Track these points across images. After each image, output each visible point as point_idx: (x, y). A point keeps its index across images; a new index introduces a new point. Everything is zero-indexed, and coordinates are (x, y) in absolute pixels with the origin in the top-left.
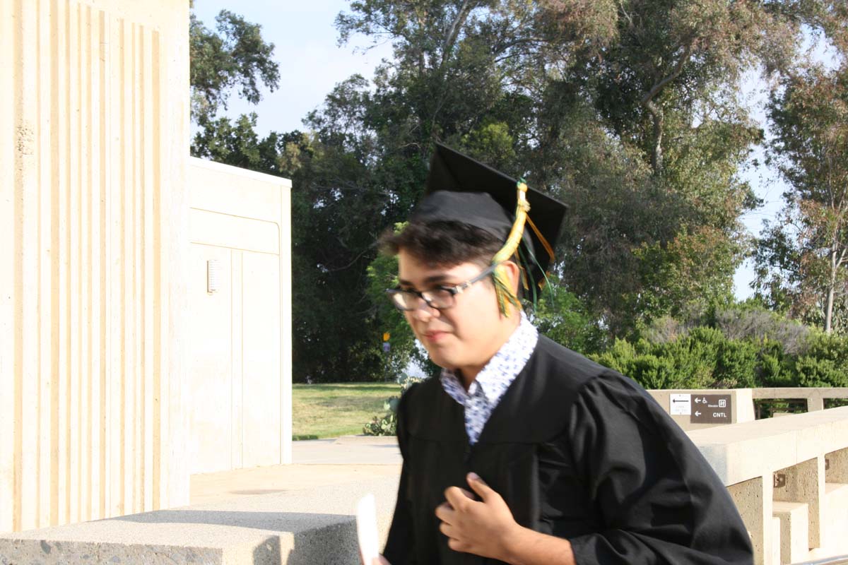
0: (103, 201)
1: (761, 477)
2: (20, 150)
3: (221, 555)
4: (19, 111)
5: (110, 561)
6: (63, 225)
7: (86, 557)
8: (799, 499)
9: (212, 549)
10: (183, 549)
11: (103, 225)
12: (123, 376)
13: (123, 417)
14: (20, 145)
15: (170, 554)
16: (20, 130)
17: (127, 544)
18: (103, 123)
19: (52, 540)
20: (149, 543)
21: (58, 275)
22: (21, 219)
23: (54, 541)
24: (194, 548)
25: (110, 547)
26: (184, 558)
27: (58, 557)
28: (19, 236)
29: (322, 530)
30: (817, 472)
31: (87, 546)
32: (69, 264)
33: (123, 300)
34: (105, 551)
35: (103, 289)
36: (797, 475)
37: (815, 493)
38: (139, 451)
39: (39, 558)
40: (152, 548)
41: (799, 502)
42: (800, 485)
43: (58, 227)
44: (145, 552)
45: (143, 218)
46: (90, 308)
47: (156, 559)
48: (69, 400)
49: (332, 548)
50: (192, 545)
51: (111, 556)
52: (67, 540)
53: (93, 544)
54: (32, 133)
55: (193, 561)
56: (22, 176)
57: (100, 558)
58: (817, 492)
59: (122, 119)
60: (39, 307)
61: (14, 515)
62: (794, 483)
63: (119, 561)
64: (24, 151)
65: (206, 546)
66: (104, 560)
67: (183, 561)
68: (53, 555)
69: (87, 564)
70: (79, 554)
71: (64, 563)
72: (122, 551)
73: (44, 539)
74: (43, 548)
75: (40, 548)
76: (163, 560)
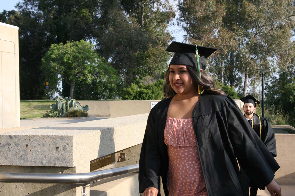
3: (73, 138)
7: (25, 140)
9: (69, 136)
10: (59, 136)
15: (55, 138)
17: (40, 135)
19: (13, 135)
20: (47, 135)
25: (33, 136)
27: (15, 140)
31: (25, 136)
34: (32, 138)
39: (8, 141)
40: (49, 136)
44: (46, 138)
47: (50, 140)
50: (62, 135)
51: (34, 140)
52: (18, 135)
53: (28, 136)
55: (63, 140)
57: (30, 140)
63: (37, 141)
65: (67, 135)
66: (31, 141)
67: (59, 140)
68: (13, 140)
69: (26, 142)
70: (23, 139)
71: (17, 142)
72: (38, 137)
73: (9, 134)
74: (10, 137)
75: (9, 137)
76: (52, 140)
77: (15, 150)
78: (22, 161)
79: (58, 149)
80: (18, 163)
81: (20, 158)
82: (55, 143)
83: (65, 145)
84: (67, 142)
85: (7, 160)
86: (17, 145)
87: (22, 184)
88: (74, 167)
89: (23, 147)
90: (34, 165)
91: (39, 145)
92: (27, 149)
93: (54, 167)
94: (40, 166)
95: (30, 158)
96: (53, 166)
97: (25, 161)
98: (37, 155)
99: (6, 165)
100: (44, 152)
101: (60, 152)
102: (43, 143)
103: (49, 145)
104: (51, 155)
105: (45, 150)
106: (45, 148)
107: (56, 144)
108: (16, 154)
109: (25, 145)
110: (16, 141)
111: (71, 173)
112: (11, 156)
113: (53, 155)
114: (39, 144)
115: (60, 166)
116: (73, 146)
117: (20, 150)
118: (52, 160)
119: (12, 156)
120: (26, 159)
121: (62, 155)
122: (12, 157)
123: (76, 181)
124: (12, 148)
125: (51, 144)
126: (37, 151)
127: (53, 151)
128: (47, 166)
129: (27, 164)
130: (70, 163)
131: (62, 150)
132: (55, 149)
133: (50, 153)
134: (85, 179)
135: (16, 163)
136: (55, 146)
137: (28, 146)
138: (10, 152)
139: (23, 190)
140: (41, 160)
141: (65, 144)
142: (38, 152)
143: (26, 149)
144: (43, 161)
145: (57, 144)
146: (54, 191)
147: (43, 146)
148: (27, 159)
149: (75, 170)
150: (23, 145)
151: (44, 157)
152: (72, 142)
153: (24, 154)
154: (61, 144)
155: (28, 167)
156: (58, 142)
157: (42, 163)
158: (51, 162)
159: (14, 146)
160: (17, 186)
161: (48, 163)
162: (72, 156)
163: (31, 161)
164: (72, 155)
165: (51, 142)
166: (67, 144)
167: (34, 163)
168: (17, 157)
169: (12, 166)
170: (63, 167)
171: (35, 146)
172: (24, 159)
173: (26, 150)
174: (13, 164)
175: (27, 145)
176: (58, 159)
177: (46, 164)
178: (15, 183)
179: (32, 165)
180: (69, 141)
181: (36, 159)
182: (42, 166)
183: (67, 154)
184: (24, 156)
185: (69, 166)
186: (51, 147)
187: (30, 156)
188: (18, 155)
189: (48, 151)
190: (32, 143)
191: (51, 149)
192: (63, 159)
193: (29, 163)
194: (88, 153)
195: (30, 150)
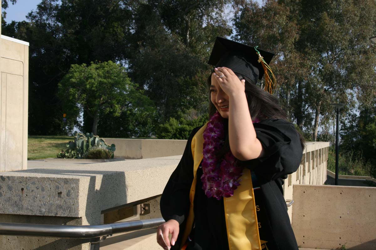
3: (79, 181)
5: (31, 184)
7: (21, 182)
9: (75, 179)
10: (62, 179)
15: (57, 181)
17: (38, 177)
19: (6, 176)
20: (48, 177)
24: (68, 179)
25: (31, 178)
26: (63, 183)
27: (8, 182)
29: (110, 175)
31: (21, 178)
34: (29, 180)
40: (49, 179)
44: (46, 180)
47: (51, 183)
49: (113, 183)
50: (66, 178)
51: (31, 182)
52: (12, 176)
53: (24, 177)
55: (67, 184)
57: (27, 183)
63: (35, 184)
65: (72, 178)
67: (63, 184)
68: (6, 182)
69: (21, 185)
70: (17, 181)
71: (11, 185)
72: (36, 180)
73: (1, 175)
74: (1, 179)
76: (54, 183)
77: (8, 195)
78: (16, 209)
79: (61, 195)
80: (11, 210)
81: (13, 204)
82: (58, 188)
84: (72, 186)
86: (10, 188)
87: (16, 237)
88: (80, 217)
89: (17, 191)
90: (30, 214)
91: (37, 189)
92: (23, 194)
93: (55, 217)
94: (37, 215)
95: (25, 206)
96: (54, 215)
97: (19, 208)
98: (35, 201)
100: (43, 197)
101: (63, 198)
102: (42, 187)
103: (50, 190)
104: (52, 202)
105: (44, 195)
106: (44, 193)
108: (9, 199)
109: (20, 189)
111: (76, 224)
113: (54, 202)
114: (38, 187)
115: (62, 216)
116: (79, 192)
117: (14, 194)
118: (53, 208)
119: (4, 202)
120: (21, 207)
121: (66, 203)
122: (3, 203)
123: (82, 234)
124: (4, 192)
125: (52, 188)
127: (54, 198)
128: (47, 215)
129: (22, 213)
130: (74, 213)
131: (65, 196)
132: (57, 194)
133: (50, 200)
134: (93, 233)
135: (9, 211)
136: (57, 191)
137: (24, 190)
138: (2, 197)
139: (16, 244)
140: (39, 208)
141: (70, 189)
142: (35, 198)
143: (22, 193)
144: (42, 209)
145: (60, 189)
146: (54, 247)
147: (43, 190)
148: (23, 206)
149: (81, 222)
150: (18, 188)
151: (43, 205)
152: (79, 187)
153: (18, 199)
154: (64, 188)
155: (23, 216)
156: (62, 186)
157: (40, 211)
158: (51, 211)
159: (7, 189)
160: (8, 239)
161: (48, 211)
162: (78, 204)
163: (26, 209)
164: (78, 202)
165: (52, 186)
166: (72, 188)
167: (31, 212)
168: (10, 203)
169: (3, 214)
170: (66, 217)
171: (32, 191)
172: (19, 206)
173: (21, 195)
174: (5, 211)
175: (22, 189)
176: (60, 207)
177: (45, 213)
178: (7, 236)
179: (28, 214)
180: (75, 185)
181: (33, 206)
182: (41, 215)
183: (71, 201)
184: (19, 203)
185: (74, 217)
186: (52, 192)
187: (26, 203)
188: (11, 201)
189: (48, 197)
190: (29, 186)
191: (52, 194)
192: (66, 208)
193: (24, 211)
194: (99, 200)
195: (26, 195)
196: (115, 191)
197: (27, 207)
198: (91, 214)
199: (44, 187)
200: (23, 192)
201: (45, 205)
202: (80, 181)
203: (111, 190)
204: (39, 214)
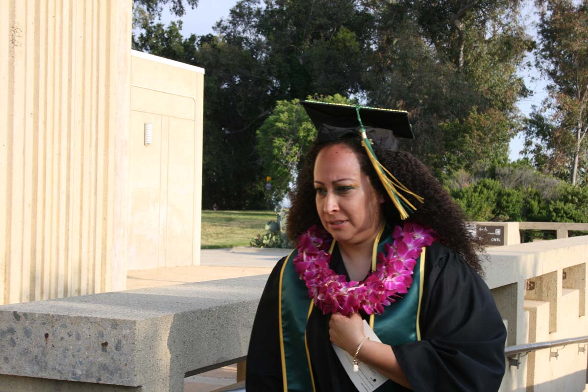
0: (70, 81)
1: (516, 283)
2: (12, 43)
3: (135, 325)
4: (13, 15)
5: (60, 327)
6: (42, 95)
7: (44, 324)
8: (544, 298)
9: (129, 321)
10: (109, 320)
11: (70, 97)
12: (82, 201)
13: (81, 229)
14: (13, 40)
15: (101, 323)
16: (13, 29)
17: (72, 316)
18: (71, 26)
19: (21, 311)
20: (87, 315)
21: (38, 131)
22: (12, 91)
23: (22, 312)
24: (117, 320)
25: (60, 317)
26: (110, 326)
27: (25, 323)
28: (11, 103)
29: (206, 310)
30: (556, 281)
31: (45, 316)
32: (45, 123)
33: (82, 150)
34: (56, 320)
35: (69, 141)
36: (543, 282)
37: (555, 295)
38: (91, 254)
39: (12, 324)
40: (89, 319)
41: (544, 301)
42: (544, 289)
43: (38, 97)
44: (84, 321)
45: (97, 93)
46: (59, 154)
47: (90, 326)
48: (44, 217)
49: (212, 323)
50: (116, 317)
51: (60, 324)
52: (31, 312)
53: (49, 315)
54: (22, 32)
55: (116, 329)
56: (14, 61)
58: (556, 294)
59: (85, 24)
60: (24, 152)
61: (5, 295)
62: (541, 288)
63: (66, 327)
64: (16, 44)
65: (125, 318)
66: (55, 326)
67: (109, 329)
68: (22, 322)
69: (44, 328)
70: (39, 321)
71: (29, 327)
72: (68, 320)
73: (15, 311)
74: (15, 316)
75: (13, 316)
76: (96, 327)
77: (25, 345)
78: (36, 368)
79: (107, 347)
80: (28, 371)
81: (33, 361)
82: (101, 335)
83: (120, 340)
84: (124, 332)
85: (8, 363)
86: (27, 333)
88: (136, 386)
89: (39, 339)
90: (58, 378)
91: (70, 336)
92: (47, 343)
93: (98, 384)
94: (69, 380)
95: (51, 364)
96: (95, 382)
97: (41, 367)
98: (65, 357)
99: (6, 374)
100: (79, 351)
101: (109, 353)
102: (78, 332)
103: (89, 338)
104: (93, 359)
105: (80, 347)
106: (80, 343)
107: (103, 336)
108: (26, 352)
109: (43, 335)
110: (27, 324)
112: (15, 357)
113: (95, 360)
114: (70, 333)
115: (109, 383)
116: (136, 343)
117: (33, 344)
118: (94, 369)
119: (19, 356)
120: (43, 365)
121: (115, 361)
122: (17, 358)
124: (19, 339)
125: (93, 335)
126: (65, 348)
127: (96, 351)
128: (84, 381)
129: (45, 375)
130: (128, 378)
131: (113, 349)
132: (101, 346)
133: (89, 355)
135: (26, 371)
136: (100, 340)
137: (49, 337)
138: (15, 347)
140: (72, 369)
141: (120, 337)
142: (66, 351)
143: (45, 342)
144: (77, 371)
145: (105, 337)
147: (78, 338)
148: (47, 363)
150: (40, 334)
151: (78, 363)
152: (134, 334)
153: (40, 353)
154: (112, 336)
155: (47, 380)
156: (107, 332)
157: (74, 374)
158: (91, 374)
159: (23, 334)
161: (86, 375)
162: (134, 364)
163: (52, 369)
164: (133, 361)
165: (92, 331)
166: (125, 336)
167: (60, 374)
168: (27, 359)
169: (17, 376)
170: (114, 385)
171: (62, 339)
172: (40, 364)
173: (44, 344)
174: (20, 372)
175: (47, 336)
176: (104, 367)
177: (82, 378)
179: (55, 379)
180: (128, 332)
181: (63, 364)
182: (74, 380)
183: (122, 359)
184: (41, 358)
185: (127, 385)
186: (93, 342)
187: (51, 359)
188: (28, 355)
189: (87, 349)
190: (57, 330)
191: (92, 346)
192: (115, 369)
193: (49, 373)
194: (179, 354)
195: (51, 346)
196: (216, 336)
197: (53, 366)
198: (163, 380)
199: (80, 332)
200: (48, 339)
201: (81, 363)
202: (137, 324)
203: (208, 336)
204: (72, 378)
